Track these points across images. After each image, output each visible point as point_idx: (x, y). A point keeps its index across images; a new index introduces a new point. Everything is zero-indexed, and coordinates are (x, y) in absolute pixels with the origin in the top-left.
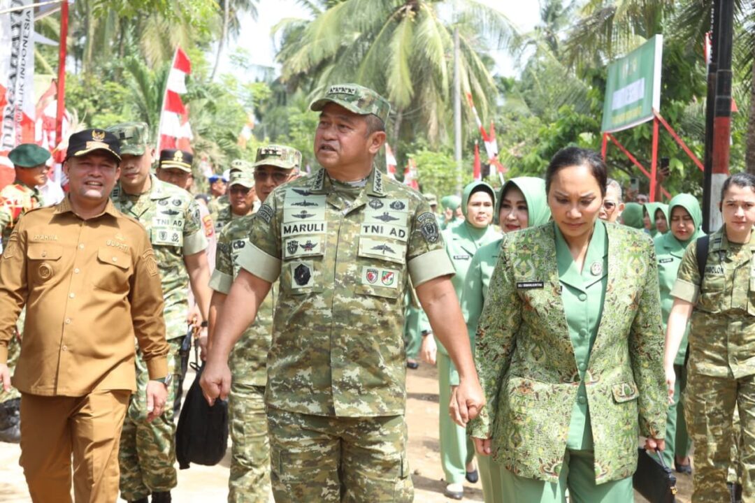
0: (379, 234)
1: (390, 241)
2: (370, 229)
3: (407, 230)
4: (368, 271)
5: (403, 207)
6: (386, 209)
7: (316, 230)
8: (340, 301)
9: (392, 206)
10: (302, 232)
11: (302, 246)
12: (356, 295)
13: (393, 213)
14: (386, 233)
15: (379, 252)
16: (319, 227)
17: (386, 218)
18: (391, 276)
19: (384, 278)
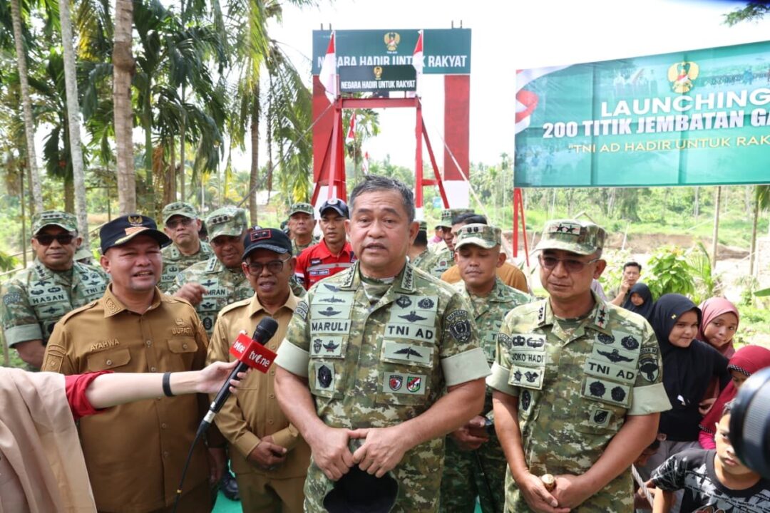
0: (405, 336)
1: (416, 343)
2: (394, 330)
3: (434, 330)
4: (392, 377)
5: (431, 304)
6: (414, 308)
8: (359, 411)
9: (420, 304)
10: (327, 331)
11: (325, 346)
12: (376, 405)
13: (420, 312)
14: (412, 335)
15: (403, 357)
17: (412, 317)
18: (418, 382)
19: (409, 385)
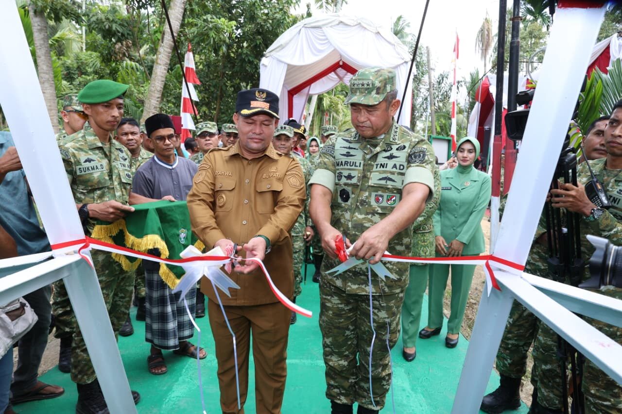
0: (385, 169)
1: (393, 173)
2: (379, 166)
3: (405, 165)
4: (376, 195)
5: (405, 148)
6: (394, 151)
7: (355, 166)
8: (357, 217)
9: (397, 149)
11: (345, 177)
12: (367, 214)
13: (397, 153)
14: (389, 167)
15: (383, 182)
16: (358, 164)
17: (391, 157)
18: (394, 198)
19: (388, 200)
